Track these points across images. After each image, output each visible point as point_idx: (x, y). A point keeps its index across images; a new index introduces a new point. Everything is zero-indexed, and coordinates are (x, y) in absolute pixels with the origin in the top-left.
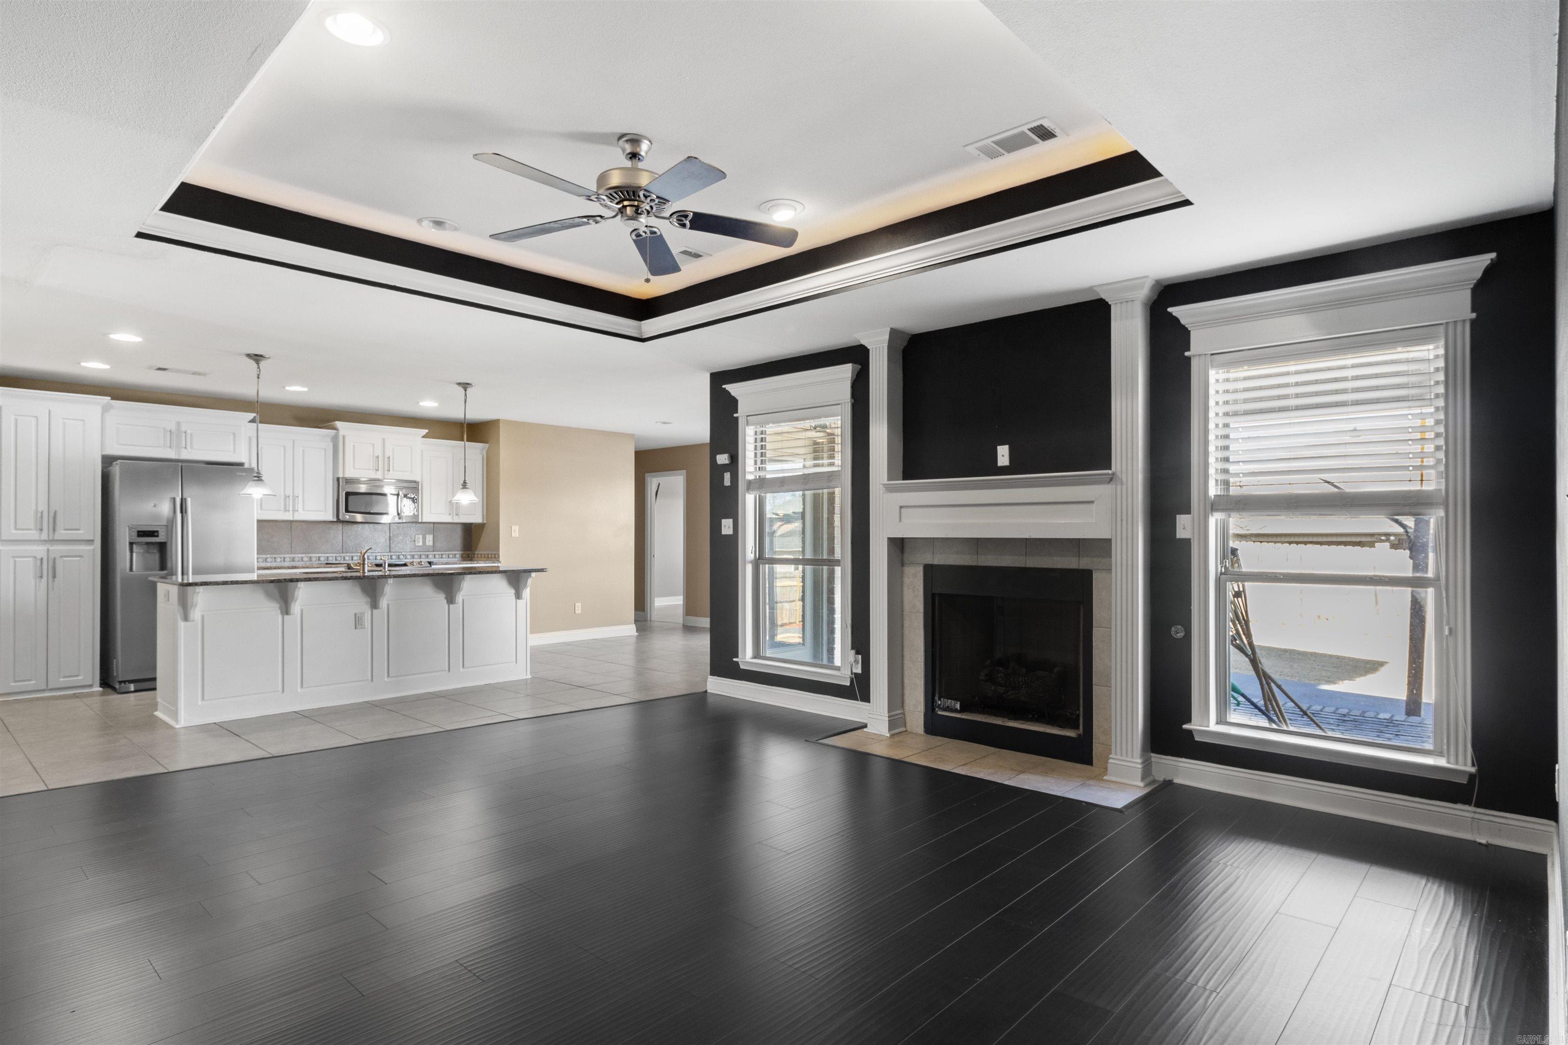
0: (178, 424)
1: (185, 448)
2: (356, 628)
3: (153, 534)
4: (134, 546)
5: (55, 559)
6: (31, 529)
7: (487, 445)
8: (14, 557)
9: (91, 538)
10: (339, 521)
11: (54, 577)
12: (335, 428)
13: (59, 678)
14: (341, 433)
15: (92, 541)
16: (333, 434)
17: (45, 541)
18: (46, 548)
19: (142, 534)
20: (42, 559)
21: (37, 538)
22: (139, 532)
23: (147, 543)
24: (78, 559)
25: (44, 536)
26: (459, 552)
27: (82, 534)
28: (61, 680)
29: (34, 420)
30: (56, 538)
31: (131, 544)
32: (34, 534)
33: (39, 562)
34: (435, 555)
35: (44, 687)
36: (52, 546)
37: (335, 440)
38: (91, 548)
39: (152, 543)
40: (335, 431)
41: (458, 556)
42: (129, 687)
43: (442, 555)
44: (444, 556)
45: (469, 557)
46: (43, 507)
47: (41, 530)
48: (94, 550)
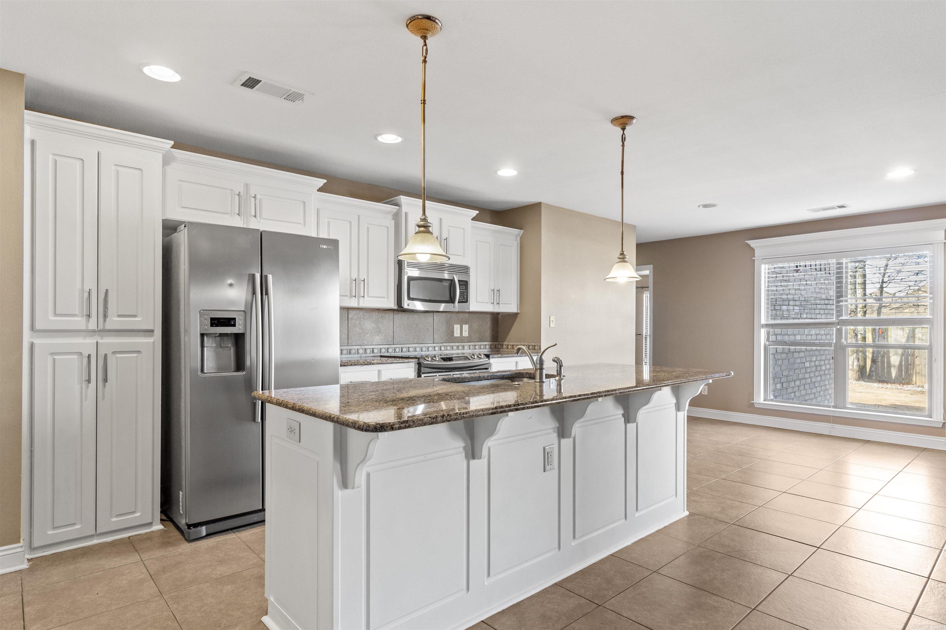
0: (247, 186)
1: (255, 216)
2: (544, 471)
3: (229, 322)
4: (205, 337)
5: (106, 356)
6: (75, 315)
7: (523, 231)
8: (53, 354)
9: (151, 328)
10: (400, 309)
11: (105, 380)
12: (396, 204)
13: (111, 517)
14: (404, 209)
15: (152, 331)
16: (395, 211)
17: (94, 331)
18: (95, 341)
19: (216, 322)
20: (89, 356)
21: (83, 327)
22: (212, 319)
23: (221, 335)
24: (135, 355)
25: (92, 325)
26: (489, 343)
27: (139, 322)
28: (114, 519)
29: (78, 163)
30: (108, 327)
31: (202, 335)
32: (79, 322)
33: (85, 360)
34: (469, 346)
35: (93, 532)
36: (102, 338)
37: (396, 217)
38: (150, 340)
39: (226, 335)
40: (397, 207)
41: (488, 347)
42: (200, 532)
43: (475, 345)
44: (477, 347)
45: (496, 348)
46: (91, 284)
47: (89, 316)
48: (154, 342)
